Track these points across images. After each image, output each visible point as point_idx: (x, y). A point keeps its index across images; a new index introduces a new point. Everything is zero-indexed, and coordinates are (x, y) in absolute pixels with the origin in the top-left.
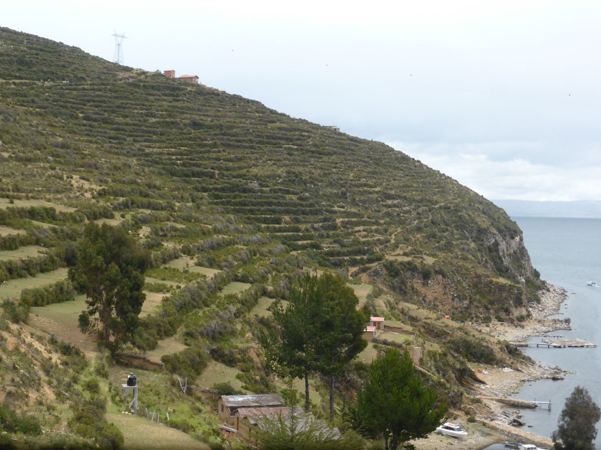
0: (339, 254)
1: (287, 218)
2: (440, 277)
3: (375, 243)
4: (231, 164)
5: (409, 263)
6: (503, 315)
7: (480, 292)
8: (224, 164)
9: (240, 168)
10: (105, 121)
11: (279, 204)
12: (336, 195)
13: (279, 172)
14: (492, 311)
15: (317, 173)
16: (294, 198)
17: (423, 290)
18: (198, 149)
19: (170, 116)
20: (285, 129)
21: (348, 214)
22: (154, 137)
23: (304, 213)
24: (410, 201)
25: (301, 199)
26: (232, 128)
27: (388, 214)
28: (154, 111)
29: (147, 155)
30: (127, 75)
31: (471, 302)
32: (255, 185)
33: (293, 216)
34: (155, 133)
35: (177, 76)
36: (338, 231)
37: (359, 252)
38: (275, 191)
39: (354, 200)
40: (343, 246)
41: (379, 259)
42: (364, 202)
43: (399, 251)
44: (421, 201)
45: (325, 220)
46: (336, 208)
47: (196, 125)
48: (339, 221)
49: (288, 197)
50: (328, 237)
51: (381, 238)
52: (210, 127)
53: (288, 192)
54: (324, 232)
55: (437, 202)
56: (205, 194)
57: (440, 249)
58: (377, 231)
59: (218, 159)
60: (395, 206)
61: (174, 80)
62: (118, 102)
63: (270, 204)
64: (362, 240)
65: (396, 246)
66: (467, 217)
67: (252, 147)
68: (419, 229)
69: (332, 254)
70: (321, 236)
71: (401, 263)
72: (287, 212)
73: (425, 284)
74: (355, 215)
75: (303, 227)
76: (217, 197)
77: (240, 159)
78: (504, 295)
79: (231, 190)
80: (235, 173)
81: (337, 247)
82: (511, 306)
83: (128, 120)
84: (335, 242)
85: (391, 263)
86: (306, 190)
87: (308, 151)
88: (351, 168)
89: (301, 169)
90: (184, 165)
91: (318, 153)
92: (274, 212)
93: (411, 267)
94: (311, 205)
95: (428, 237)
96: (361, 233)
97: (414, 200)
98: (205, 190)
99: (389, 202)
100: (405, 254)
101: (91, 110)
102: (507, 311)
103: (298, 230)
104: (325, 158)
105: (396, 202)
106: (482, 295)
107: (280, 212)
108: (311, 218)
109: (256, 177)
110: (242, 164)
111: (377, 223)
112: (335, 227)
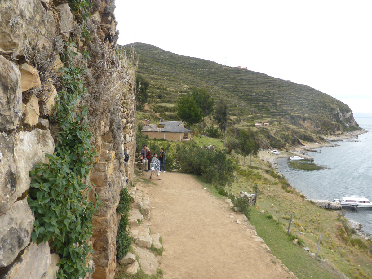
0: (275, 112)
1: (261, 103)
2: (310, 120)
3: (289, 110)
4: (249, 89)
5: (298, 116)
6: (332, 133)
7: (325, 126)
8: (246, 89)
9: (251, 90)
10: (214, 78)
11: (260, 99)
12: (280, 97)
13: (263, 91)
14: (328, 132)
15: (276, 91)
16: (266, 98)
17: (303, 124)
18: (240, 85)
19: (234, 77)
20: (271, 80)
21: (282, 102)
22: (228, 82)
23: (267, 101)
24: (307, 100)
25: (268, 98)
26: (253, 80)
27: (297, 102)
28: (230, 76)
29: (223, 86)
30: (226, 67)
31: (321, 129)
32: (254, 94)
33: (263, 102)
34: (228, 81)
35: (241, 68)
36: (277, 107)
37: (282, 112)
38: (260, 96)
39: (286, 98)
40: (278, 110)
41: (288, 114)
42: (289, 99)
43: (297, 112)
44: (311, 100)
45: (274, 103)
46: (279, 100)
47: (242, 79)
48: (278, 104)
49: (264, 97)
50: (273, 108)
51: (291, 108)
52: (246, 80)
53: (264, 96)
54: (272, 107)
55: (317, 100)
56: (237, 96)
57: (313, 113)
58: (291, 107)
59: (245, 88)
60: (301, 101)
61: (240, 69)
62: (220, 74)
63: (257, 99)
64: (284, 109)
65: (296, 111)
66: (328, 105)
67: (257, 85)
68: (307, 107)
69: (273, 112)
70: (271, 108)
71: (296, 115)
72: (262, 101)
73: (304, 122)
74: (285, 102)
75: (266, 105)
76: (241, 97)
77: (252, 88)
78: (333, 127)
79: (246, 95)
80: (249, 91)
81: (275, 111)
82: (335, 130)
83: (221, 78)
84: (275, 109)
85: (292, 115)
86: (270, 96)
87: (275, 86)
88: (289, 90)
89: (271, 90)
90: (234, 89)
91: (279, 86)
92: (258, 101)
93: (299, 117)
94: (270, 100)
95: (310, 109)
96: (285, 107)
97: (309, 100)
98: (237, 95)
99: (299, 100)
100: (298, 113)
101: (211, 76)
102: (334, 132)
103: (264, 106)
104: (281, 88)
105: (301, 100)
106: (326, 127)
107: (260, 101)
108: (269, 103)
109: (255, 92)
110: (252, 89)
111: (292, 105)
112: (277, 105)
